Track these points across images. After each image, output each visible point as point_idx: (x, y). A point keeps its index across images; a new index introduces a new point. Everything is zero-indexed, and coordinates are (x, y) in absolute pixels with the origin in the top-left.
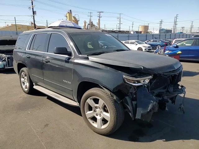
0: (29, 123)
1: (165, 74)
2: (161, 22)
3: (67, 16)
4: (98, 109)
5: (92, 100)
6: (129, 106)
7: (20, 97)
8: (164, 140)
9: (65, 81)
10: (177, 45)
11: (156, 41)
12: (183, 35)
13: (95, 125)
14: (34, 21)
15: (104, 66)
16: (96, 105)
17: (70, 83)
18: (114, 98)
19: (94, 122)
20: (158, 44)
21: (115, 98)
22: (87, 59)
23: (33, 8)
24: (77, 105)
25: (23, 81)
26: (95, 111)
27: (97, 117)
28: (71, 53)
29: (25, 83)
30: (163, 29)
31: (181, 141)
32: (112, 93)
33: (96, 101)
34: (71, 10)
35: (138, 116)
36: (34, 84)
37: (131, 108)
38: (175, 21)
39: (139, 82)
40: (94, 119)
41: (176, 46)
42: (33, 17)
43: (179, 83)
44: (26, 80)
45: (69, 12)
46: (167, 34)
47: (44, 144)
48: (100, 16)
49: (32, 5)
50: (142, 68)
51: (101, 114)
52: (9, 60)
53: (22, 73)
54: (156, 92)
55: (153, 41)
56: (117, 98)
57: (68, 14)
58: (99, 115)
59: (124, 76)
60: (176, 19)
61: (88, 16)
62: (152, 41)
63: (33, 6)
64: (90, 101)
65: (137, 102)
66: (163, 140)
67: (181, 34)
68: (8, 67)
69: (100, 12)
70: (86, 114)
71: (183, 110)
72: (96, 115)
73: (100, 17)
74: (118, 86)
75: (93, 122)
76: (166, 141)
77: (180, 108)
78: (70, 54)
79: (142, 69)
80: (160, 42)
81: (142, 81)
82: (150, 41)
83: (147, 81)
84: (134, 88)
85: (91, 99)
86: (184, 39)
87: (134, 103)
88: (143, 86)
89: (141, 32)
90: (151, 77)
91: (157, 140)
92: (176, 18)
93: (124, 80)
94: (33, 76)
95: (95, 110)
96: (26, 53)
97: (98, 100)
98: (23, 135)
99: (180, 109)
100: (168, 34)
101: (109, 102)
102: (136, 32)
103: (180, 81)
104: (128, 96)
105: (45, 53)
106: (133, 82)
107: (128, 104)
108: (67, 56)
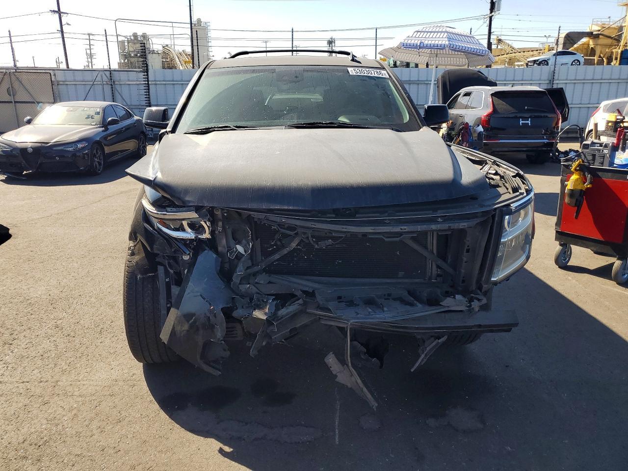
14: (490, 34)
42: (489, 20)
65: (180, 291)
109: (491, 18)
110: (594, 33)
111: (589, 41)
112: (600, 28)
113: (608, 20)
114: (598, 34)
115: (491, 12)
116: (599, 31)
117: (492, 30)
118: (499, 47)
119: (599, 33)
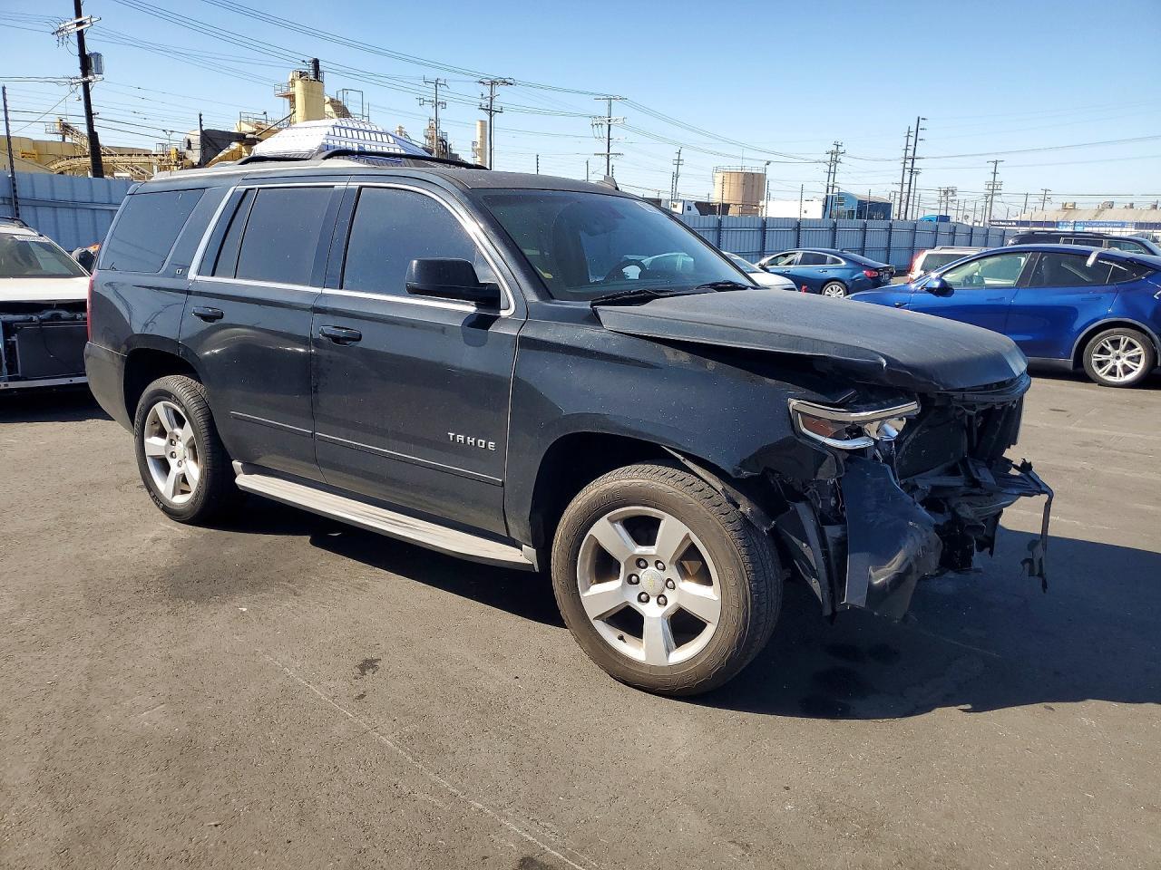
0: (268, 658)
1: (969, 396)
2: (835, 157)
3: (292, 97)
4: (651, 568)
5: (619, 527)
6: (809, 544)
7: (155, 540)
8: (969, 707)
9: (460, 438)
10: (943, 283)
11: (820, 260)
12: (953, 233)
13: (632, 650)
14: (90, 115)
15: (684, 357)
16: (641, 550)
17: (491, 445)
18: (741, 509)
19: (625, 635)
20: (831, 274)
21: (746, 507)
22: (594, 319)
23: (80, 34)
24: (523, 560)
25: (162, 453)
26: (632, 580)
27: (641, 608)
28: (498, 292)
29: (173, 463)
30: (842, 198)
31: (1039, 707)
32: (728, 487)
33: (643, 529)
34: (316, 62)
35: (853, 597)
36: (237, 464)
37: (821, 558)
38: (910, 154)
39: (856, 431)
40: (629, 621)
41: (937, 284)
42: (81, 88)
43: (1008, 454)
44: (180, 447)
45: (305, 74)
46: (870, 223)
47: (396, 744)
48: (496, 106)
49: (78, 14)
50: (884, 361)
51: (667, 593)
52: (14, 338)
53: (159, 408)
54: (925, 483)
55: (805, 260)
56: (755, 509)
57: (299, 84)
58: (653, 600)
59: (793, 403)
60: (912, 141)
61: (422, 102)
62: (798, 256)
63: (79, 24)
64: (608, 533)
65: (845, 529)
66: (962, 707)
67: (944, 227)
68: (11, 379)
69: (493, 83)
70: (584, 595)
71: (1040, 575)
72: (640, 600)
73: (490, 111)
74: (765, 451)
75: (621, 638)
76: (974, 710)
77: (1031, 561)
78: (489, 298)
79: (881, 365)
80: (844, 263)
81: (872, 429)
82: (786, 256)
83: (893, 429)
84: (836, 459)
85: (612, 521)
86: (972, 252)
87: (833, 532)
88: (870, 456)
89: (725, 208)
90: (912, 407)
91: (938, 710)
92: (915, 134)
93: (792, 421)
94: (236, 417)
95: (631, 576)
96: (189, 292)
97: (655, 523)
98: (261, 709)
99: (1027, 565)
100: (876, 225)
101: (720, 531)
102: (698, 205)
103: (1015, 443)
104: (806, 499)
105: (327, 291)
106: (833, 430)
107: (805, 539)
108: (470, 308)
109: (86, 85)
110: (248, 136)
111: (240, 148)
112: (255, 130)
113: (264, 117)
114: (254, 138)
115: (85, 74)
116: (254, 133)
117: (94, 109)
118: (68, 139)
119: (256, 136)
